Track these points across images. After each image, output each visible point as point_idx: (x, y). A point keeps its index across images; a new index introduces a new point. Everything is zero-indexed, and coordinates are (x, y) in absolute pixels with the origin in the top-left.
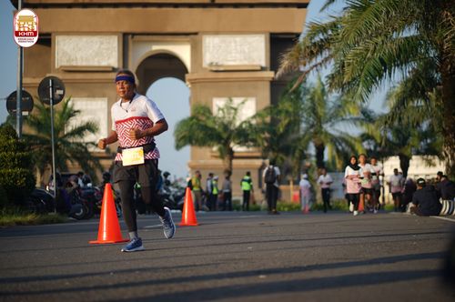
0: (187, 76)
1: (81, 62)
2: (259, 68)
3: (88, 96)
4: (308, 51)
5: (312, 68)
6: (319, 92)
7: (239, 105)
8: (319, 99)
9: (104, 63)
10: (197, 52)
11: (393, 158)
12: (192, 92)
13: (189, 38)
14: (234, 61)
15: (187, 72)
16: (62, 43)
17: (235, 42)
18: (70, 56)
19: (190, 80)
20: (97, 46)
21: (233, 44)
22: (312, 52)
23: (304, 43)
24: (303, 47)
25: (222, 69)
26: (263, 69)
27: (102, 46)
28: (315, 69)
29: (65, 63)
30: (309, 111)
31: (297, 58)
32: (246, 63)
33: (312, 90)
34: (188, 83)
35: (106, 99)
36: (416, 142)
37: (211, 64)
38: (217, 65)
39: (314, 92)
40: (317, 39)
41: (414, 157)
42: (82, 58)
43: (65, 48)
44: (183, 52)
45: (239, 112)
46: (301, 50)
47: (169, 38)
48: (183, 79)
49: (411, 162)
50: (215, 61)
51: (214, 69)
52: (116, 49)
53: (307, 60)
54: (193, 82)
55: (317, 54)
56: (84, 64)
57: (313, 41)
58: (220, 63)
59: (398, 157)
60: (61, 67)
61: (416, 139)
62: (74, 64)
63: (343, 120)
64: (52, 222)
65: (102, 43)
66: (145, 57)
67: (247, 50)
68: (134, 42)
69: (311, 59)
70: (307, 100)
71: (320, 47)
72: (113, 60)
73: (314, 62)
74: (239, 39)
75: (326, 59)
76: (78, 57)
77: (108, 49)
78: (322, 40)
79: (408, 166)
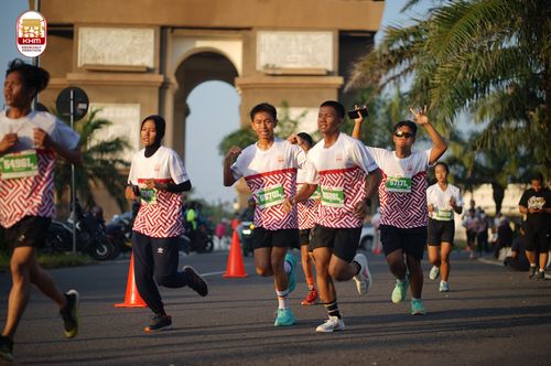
0: (237, 81)
1: (108, 60)
2: (324, 73)
3: (117, 102)
4: (384, 60)
5: (388, 81)
6: (397, 106)
7: (299, 117)
8: (397, 114)
9: (137, 62)
10: (249, 51)
11: (485, 186)
12: (243, 100)
13: (240, 34)
14: (295, 63)
15: (237, 75)
16: (86, 36)
17: (297, 40)
18: (96, 53)
19: (240, 85)
20: (129, 41)
21: (293, 43)
22: (389, 62)
23: (380, 51)
24: (378, 56)
25: (279, 72)
26: (329, 74)
27: (136, 42)
28: (392, 82)
29: (89, 61)
30: (384, 128)
31: (371, 69)
32: (309, 65)
33: (388, 103)
34: (238, 88)
35: (138, 106)
36: (513, 169)
37: (267, 67)
38: (274, 68)
39: (391, 105)
40: (396, 46)
41: (510, 186)
42: (110, 55)
43: (91, 43)
44: (233, 50)
45: (299, 126)
46: (376, 59)
47: (216, 33)
48: (232, 83)
49: (506, 192)
50: (271, 63)
51: (271, 72)
52: (152, 45)
53: (383, 71)
54: (245, 88)
55: (396, 63)
56: (113, 62)
57: (391, 49)
58: (277, 66)
59: (490, 186)
60: (85, 65)
61: (513, 165)
62: (101, 62)
63: (425, 139)
64: (70, 265)
65: (135, 38)
66: (187, 56)
67: (310, 51)
68: (174, 37)
69: (388, 70)
70: (382, 115)
71: (400, 56)
72: (147, 58)
73: (392, 73)
74: (301, 36)
75: (406, 71)
76: (107, 54)
77: (142, 45)
78: (401, 47)
79: (503, 197)
